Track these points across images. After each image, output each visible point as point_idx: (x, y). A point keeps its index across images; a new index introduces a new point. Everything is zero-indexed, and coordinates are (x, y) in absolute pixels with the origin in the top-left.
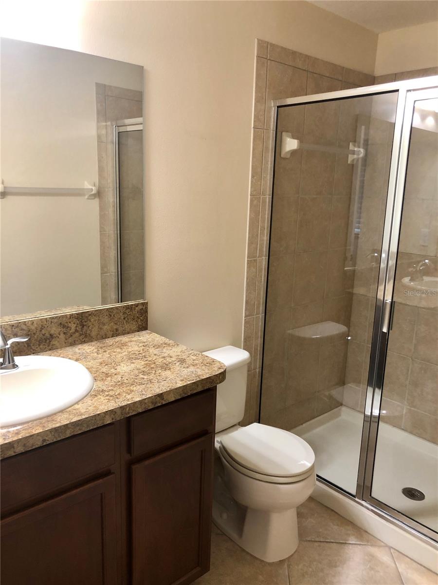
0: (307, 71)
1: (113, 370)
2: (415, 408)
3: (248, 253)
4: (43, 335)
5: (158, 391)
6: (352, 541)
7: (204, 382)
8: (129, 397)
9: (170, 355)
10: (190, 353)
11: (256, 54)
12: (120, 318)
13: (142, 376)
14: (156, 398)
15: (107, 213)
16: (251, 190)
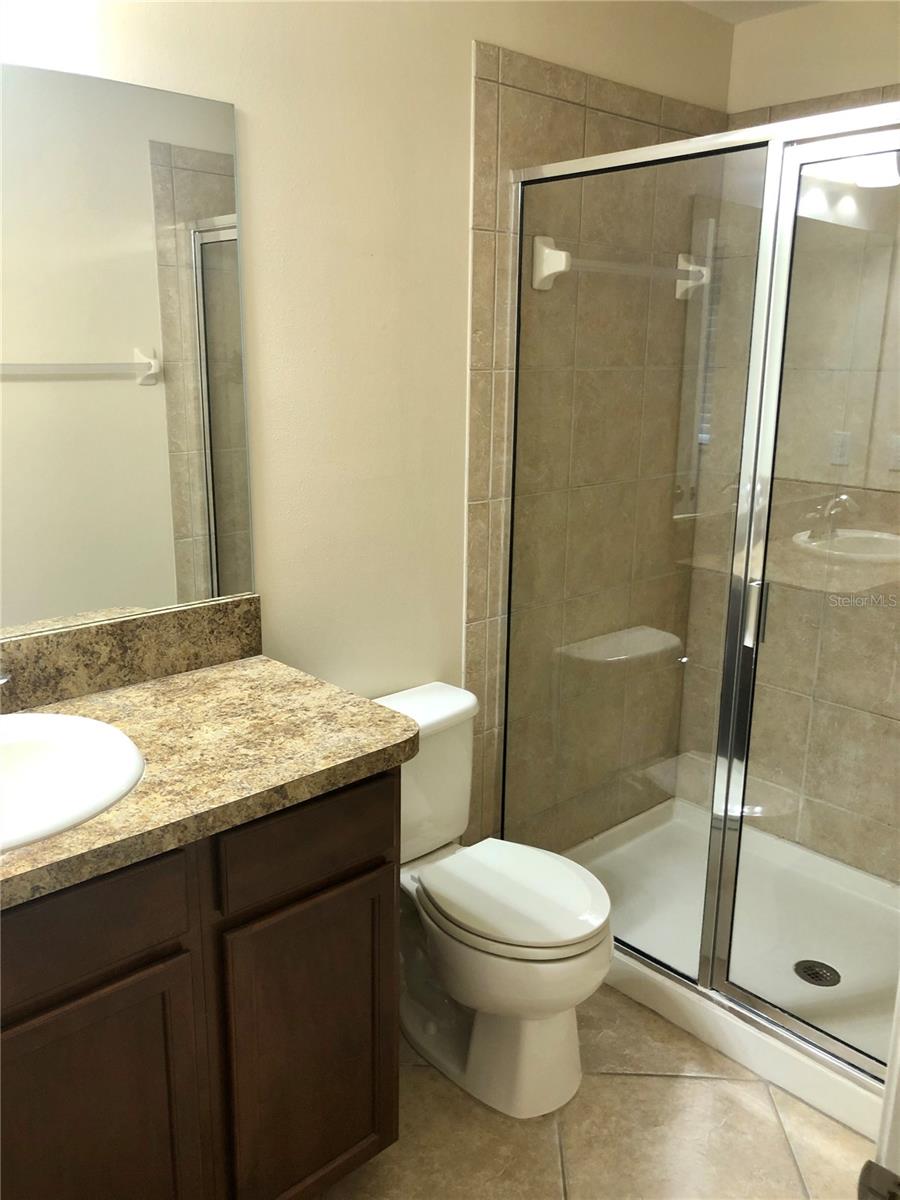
0: (584, 106)
1: (184, 740)
2: (821, 798)
3: (470, 490)
4: (43, 671)
5: (275, 781)
6: (692, 1071)
7: (373, 759)
8: (214, 794)
9: (305, 705)
10: (347, 699)
11: (473, 74)
12: (202, 632)
13: (244, 751)
14: (271, 796)
15: (183, 412)
16: (471, 358)
